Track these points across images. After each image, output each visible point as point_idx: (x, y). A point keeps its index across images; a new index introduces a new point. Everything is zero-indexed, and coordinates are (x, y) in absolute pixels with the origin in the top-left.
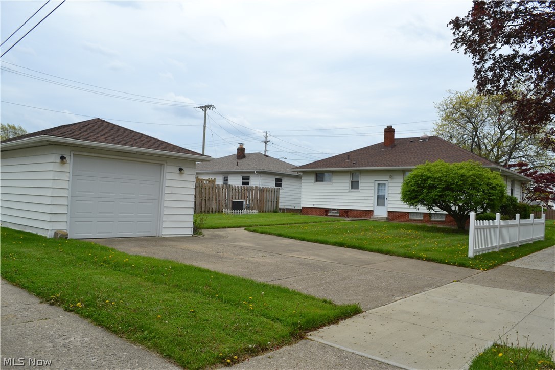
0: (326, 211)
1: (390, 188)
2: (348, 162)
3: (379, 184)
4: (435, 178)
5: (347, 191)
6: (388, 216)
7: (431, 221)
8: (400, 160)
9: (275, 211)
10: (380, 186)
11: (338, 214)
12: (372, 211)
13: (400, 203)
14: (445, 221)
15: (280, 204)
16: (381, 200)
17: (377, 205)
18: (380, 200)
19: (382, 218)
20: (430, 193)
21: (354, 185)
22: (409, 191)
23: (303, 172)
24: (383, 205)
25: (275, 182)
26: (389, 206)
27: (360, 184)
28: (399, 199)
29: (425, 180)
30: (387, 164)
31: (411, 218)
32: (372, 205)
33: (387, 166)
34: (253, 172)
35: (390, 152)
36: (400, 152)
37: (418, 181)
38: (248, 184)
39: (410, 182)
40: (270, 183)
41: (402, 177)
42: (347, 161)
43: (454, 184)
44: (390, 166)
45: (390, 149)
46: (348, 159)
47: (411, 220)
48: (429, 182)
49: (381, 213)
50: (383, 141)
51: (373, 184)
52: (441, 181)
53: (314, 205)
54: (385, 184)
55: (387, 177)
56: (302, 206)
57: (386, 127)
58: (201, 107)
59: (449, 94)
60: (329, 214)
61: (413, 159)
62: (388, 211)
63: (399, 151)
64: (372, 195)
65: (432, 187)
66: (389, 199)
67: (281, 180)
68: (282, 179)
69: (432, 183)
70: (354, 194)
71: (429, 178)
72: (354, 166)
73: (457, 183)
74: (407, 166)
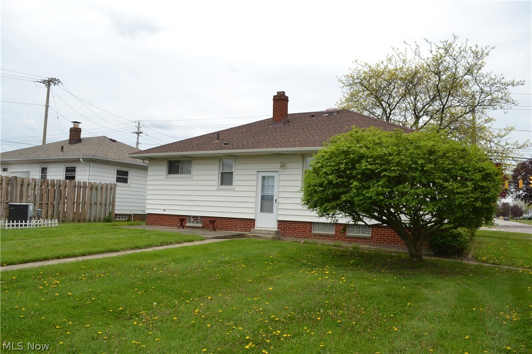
0: (182, 220)
1: (282, 183)
2: (217, 143)
3: (264, 178)
4: (375, 159)
5: (215, 188)
6: (278, 228)
7: (348, 237)
8: (297, 139)
9: (107, 220)
10: (266, 181)
11: (201, 225)
12: (254, 220)
13: (301, 207)
14: (371, 237)
15: (116, 208)
16: (267, 203)
17: (261, 211)
18: (265, 203)
19: (268, 232)
20: (364, 187)
21: (226, 179)
22: (321, 185)
23: (151, 159)
24: (271, 211)
25: (115, 176)
26: (280, 212)
27: (235, 178)
28: (299, 201)
29: (354, 163)
30: (277, 145)
31: (316, 231)
32: (253, 211)
33: (276, 147)
34: (77, 161)
35: (282, 130)
36: (297, 129)
37: (339, 164)
38: (73, 178)
39: (322, 167)
40: (108, 177)
41: (300, 165)
42: (217, 141)
43: (416, 169)
44: (282, 147)
45: (282, 125)
46: (218, 139)
47: (315, 235)
48: (364, 165)
49: (266, 223)
50: (272, 117)
51: (254, 178)
52: (388, 162)
53: (165, 210)
54: (273, 177)
55: (276, 166)
56: (148, 212)
57: (276, 94)
58: (44, 82)
59: (354, 66)
60: (186, 225)
61: (317, 137)
62: (279, 221)
63: (296, 127)
64: (254, 194)
65: (369, 177)
66: (280, 201)
67: (126, 174)
68: (128, 172)
69: (369, 167)
70: (226, 193)
71: (362, 157)
72: (224, 149)
73: (422, 166)
74: (309, 146)
